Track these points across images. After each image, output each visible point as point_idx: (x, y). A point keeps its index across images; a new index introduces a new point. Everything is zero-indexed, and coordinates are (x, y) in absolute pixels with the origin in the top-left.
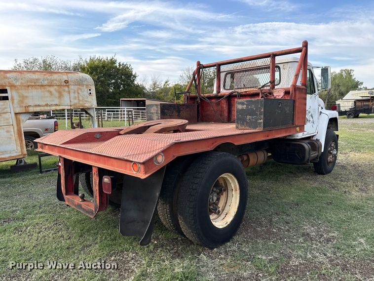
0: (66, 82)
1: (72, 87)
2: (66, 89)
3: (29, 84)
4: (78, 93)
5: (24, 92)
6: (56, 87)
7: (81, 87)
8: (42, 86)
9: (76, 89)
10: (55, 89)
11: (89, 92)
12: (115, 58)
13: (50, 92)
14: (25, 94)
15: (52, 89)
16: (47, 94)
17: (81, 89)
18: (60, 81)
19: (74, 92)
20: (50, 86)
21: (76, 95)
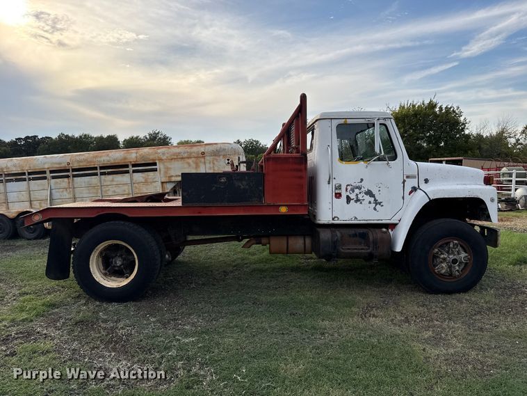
0: (203, 153)
1: (207, 158)
2: (203, 160)
3: (173, 157)
4: (214, 164)
5: (168, 164)
6: (193, 159)
7: (217, 158)
8: (182, 158)
9: (211, 160)
10: (193, 161)
11: (227, 162)
12: (434, 101)
13: (189, 164)
14: (170, 166)
15: (190, 161)
16: (186, 166)
17: (217, 160)
18: (198, 153)
19: (210, 163)
20: (188, 158)
21: (212, 165)
